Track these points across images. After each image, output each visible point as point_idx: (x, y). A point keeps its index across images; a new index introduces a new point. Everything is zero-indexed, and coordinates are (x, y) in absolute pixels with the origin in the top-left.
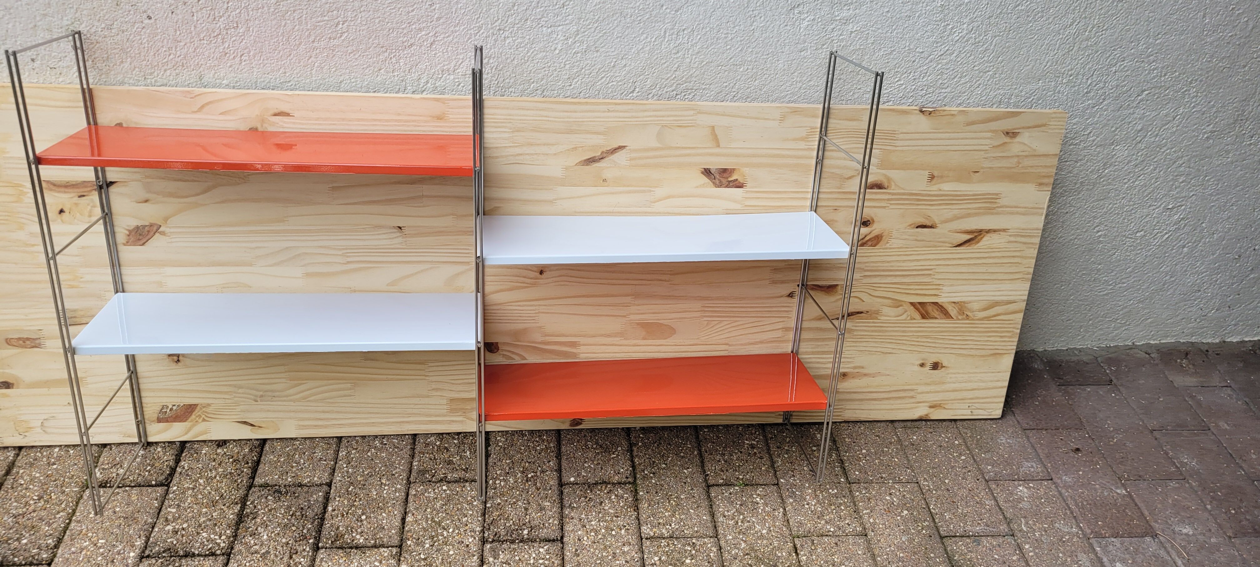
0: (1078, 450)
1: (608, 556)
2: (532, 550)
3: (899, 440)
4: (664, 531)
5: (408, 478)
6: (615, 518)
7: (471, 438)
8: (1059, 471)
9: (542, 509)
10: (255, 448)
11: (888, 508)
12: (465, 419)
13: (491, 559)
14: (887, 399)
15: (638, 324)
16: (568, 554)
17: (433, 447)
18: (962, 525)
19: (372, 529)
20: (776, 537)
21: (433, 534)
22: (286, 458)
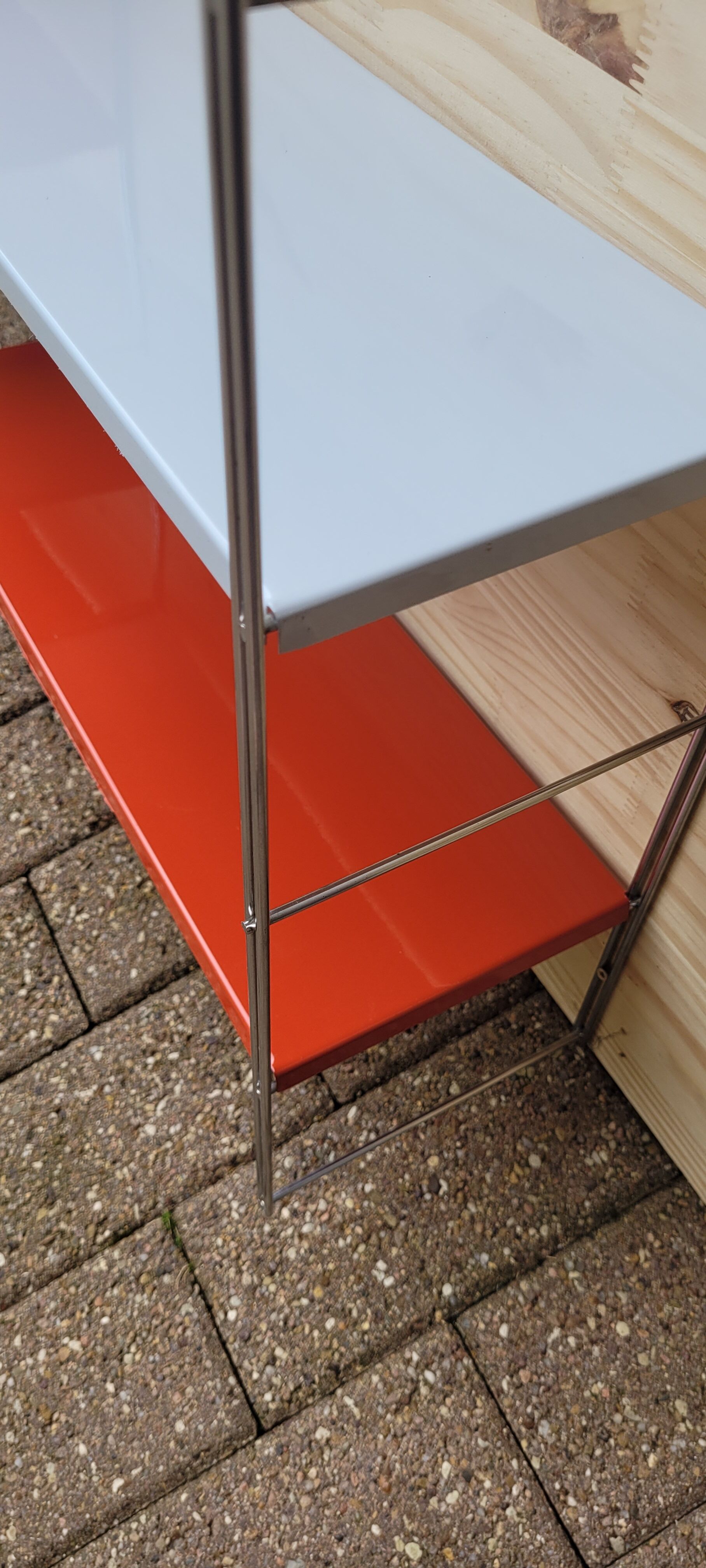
11: (401, 1481)
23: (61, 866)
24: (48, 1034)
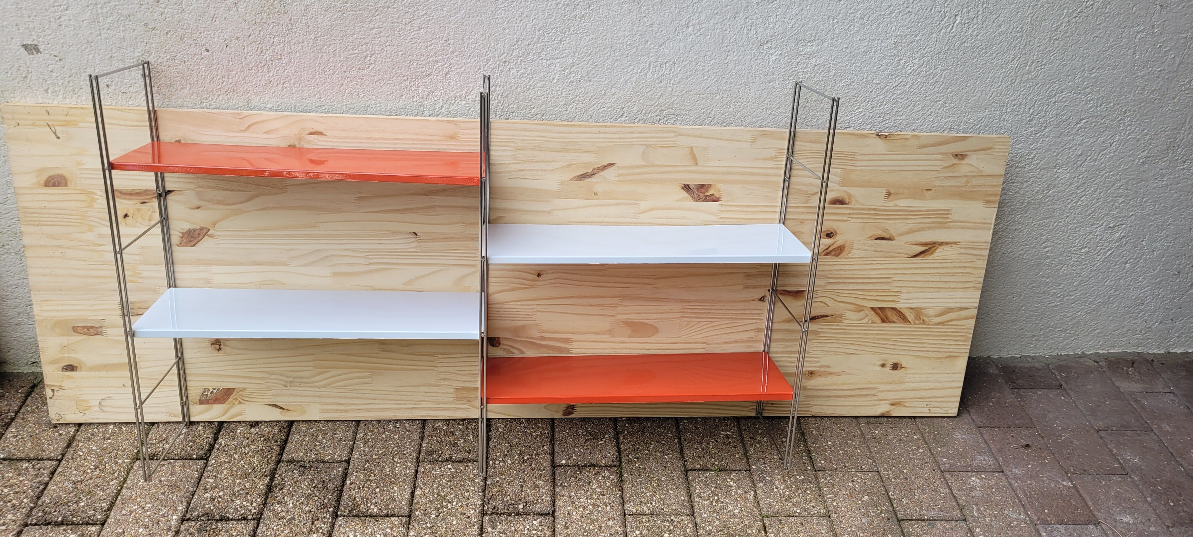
0: (1028, 446)
1: (594, 529)
2: (527, 522)
3: (862, 434)
4: (645, 508)
5: (418, 458)
6: (601, 497)
7: (474, 424)
8: (1010, 464)
9: (536, 487)
10: (284, 429)
11: (850, 493)
12: (469, 407)
13: (490, 529)
14: (851, 396)
15: (625, 323)
16: (559, 526)
17: (440, 432)
18: (918, 509)
19: (385, 500)
20: (747, 516)
21: (439, 506)
22: (311, 438)
23: (630, 503)
24: (691, 526)
